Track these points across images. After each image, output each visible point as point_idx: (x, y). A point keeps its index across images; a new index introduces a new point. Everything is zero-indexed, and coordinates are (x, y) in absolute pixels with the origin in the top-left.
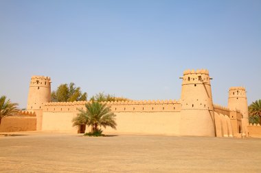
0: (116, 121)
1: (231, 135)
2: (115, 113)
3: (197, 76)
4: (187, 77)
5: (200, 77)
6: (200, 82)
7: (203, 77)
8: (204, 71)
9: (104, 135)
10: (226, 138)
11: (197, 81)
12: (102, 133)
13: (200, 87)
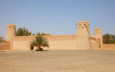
0: (49, 44)
1: (97, 49)
2: (48, 41)
3: (83, 24)
4: (79, 24)
5: (85, 24)
6: (85, 26)
7: (86, 24)
8: (86, 21)
9: (44, 51)
10: (95, 50)
11: (83, 26)
12: (43, 50)
13: (85, 28)
